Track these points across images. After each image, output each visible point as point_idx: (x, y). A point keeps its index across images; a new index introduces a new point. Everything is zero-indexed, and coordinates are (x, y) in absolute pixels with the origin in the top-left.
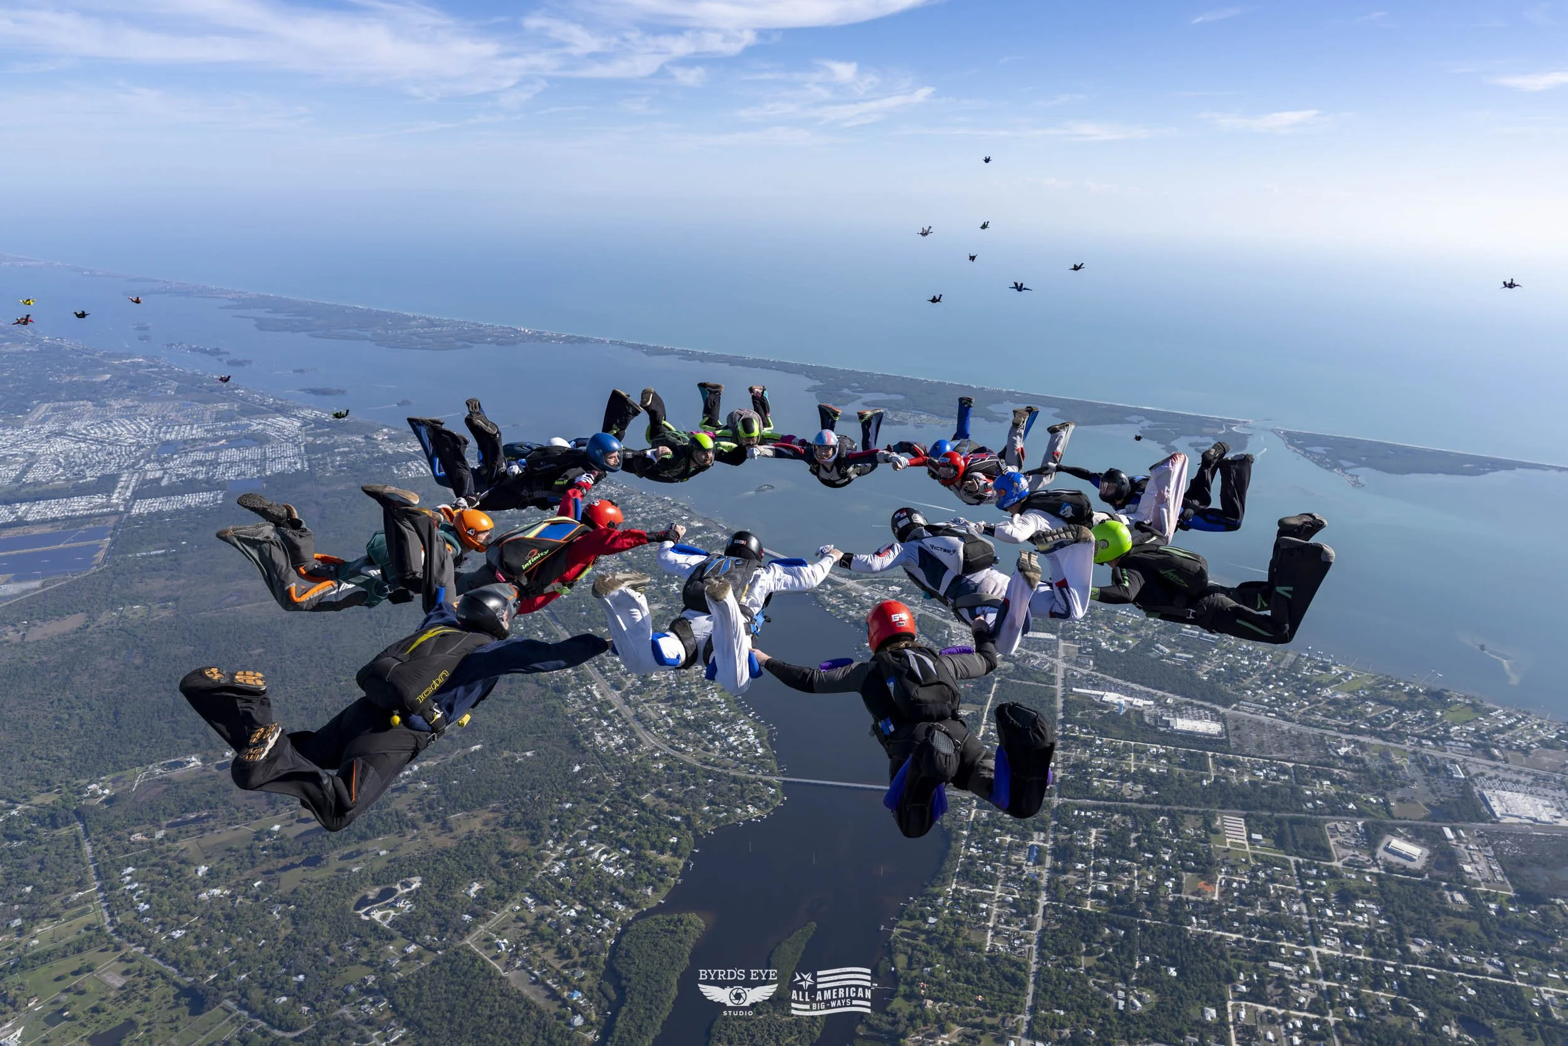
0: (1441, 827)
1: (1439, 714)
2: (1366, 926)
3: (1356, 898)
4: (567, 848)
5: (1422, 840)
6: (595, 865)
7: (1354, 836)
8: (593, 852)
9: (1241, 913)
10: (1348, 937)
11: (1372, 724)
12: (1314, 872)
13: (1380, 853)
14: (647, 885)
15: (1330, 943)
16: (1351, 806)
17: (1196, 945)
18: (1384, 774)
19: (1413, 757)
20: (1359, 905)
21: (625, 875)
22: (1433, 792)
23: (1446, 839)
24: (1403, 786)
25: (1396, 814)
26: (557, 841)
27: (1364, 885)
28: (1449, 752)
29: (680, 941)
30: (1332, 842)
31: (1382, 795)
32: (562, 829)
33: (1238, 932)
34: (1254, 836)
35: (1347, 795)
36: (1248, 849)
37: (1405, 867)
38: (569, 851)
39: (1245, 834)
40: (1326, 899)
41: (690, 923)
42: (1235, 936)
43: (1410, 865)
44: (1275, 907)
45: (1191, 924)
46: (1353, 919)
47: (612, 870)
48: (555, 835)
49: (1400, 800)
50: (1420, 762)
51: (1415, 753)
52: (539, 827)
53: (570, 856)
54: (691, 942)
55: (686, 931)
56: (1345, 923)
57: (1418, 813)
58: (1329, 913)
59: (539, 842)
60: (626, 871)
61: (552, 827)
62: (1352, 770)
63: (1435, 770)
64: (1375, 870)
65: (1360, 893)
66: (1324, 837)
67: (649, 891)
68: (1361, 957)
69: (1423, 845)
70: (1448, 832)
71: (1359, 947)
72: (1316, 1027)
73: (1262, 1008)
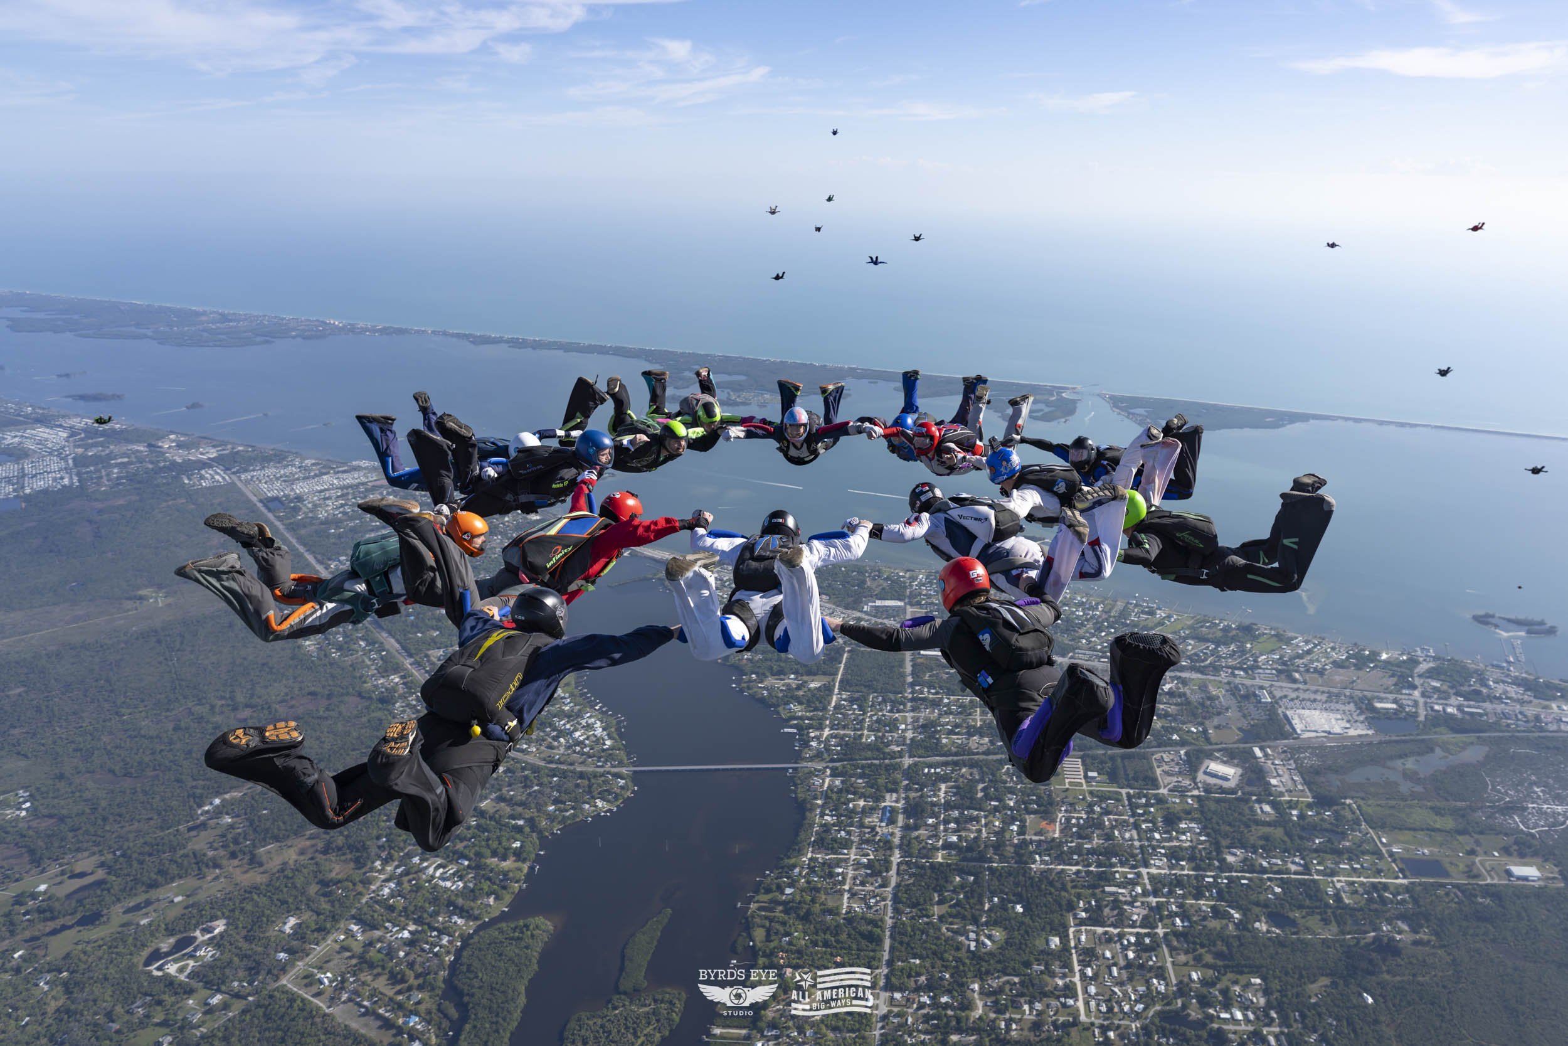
0: (1251, 748)
1: (1249, 646)
2: (1188, 844)
3: (1180, 820)
4: (397, 867)
5: (1236, 761)
6: (429, 881)
7: (1178, 764)
8: (427, 867)
9: (1079, 846)
10: (1174, 855)
11: (1192, 661)
12: (1144, 801)
13: (1201, 777)
14: (488, 895)
15: (1158, 863)
16: (1175, 737)
17: (1040, 880)
18: (1202, 705)
19: (1228, 687)
20: (1183, 826)
21: (464, 887)
22: (1244, 716)
23: (1256, 758)
24: (1219, 714)
25: (1213, 740)
26: (386, 862)
27: (1187, 807)
28: (1257, 680)
29: (527, 947)
30: (1158, 771)
31: (1202, 724)
32: (391, 848)
33: (1077, 864)
34: (1090, 774)
35: (1171, 727)
36: (1085, 787)
37: (1221, 787)
38: (399, 871)
39: (1082, 773)
40: (1154, 824)
41: (537, 927)
42: (1074, 868)
43: (1226, 785)
44: (1109, 837)
45: (1034, 862)
46: (1177, 839)
47: (448, 884)
48: (384, 855)
49: (1217, 727)
50: (1233, 690)
51: (1229, 683)
52: (365, 848)
53: (401, 875)
54: (538, 946)
55: (532, 936)
56: (1171, 844)
57: (1232, 737)
58: (1157, 836)
59: (364, 865)
60: (465, 883)
61: (379, 847)
62: (1175, 704)
63: (1246, 697)
64: (1196, 792)
65: (1184, 816)
66: (1152, 768)
67: (491, 900)
68: (1186, 872)
69: (1237, 766)
70: (1258, 752)
71: (1183, 863)
72: (1147, 941)
73: (1100, 930)
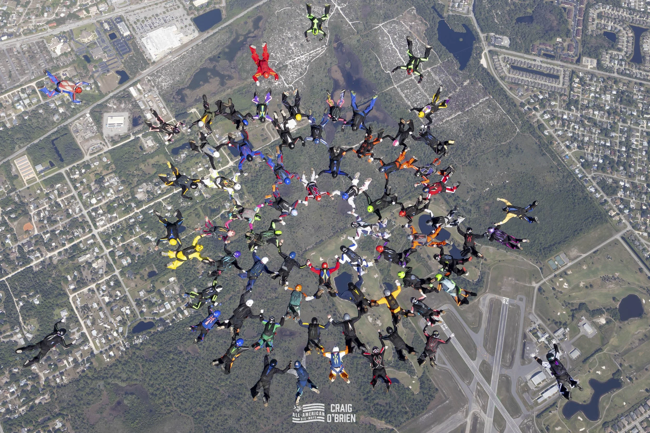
0: (128, 88)
2: (113, 197)
5: (123, 106)
7: (88, 128)
9: (53, 233)
10: (108, 211)
12: (78, 173)
13: (105, 132)
15: (102, 223)
17: (40, 272)
19: (98, 28)
20: (106, 183)
22: (117, 54)
23: (133, 97)
25: (104, 91)
27: (104, 165)
28: (116, 10)
30: (79, 141)
31: (92, 76)
33: (56, 247)
34: (38, 167)
36: (38, 180)
37: (119, 136)
39: (32, 168)
40: (90, 190)
42: (56, 252)
43: (121, 132)
44: (69, 215)
45: (31, 260)
46: (106, 196)
49: (102, 76)
50: (103, 30)
51: (98, 23)
56: (104, 202)
58: (94, 200)
64: (106, 148)
65: (105, 174)
66: (73, 139)
68: (118, 220)
69: (123, 110)
70: (132, 90)
71: (115, 215)
72: (112, 283)
73: (85, 290)
